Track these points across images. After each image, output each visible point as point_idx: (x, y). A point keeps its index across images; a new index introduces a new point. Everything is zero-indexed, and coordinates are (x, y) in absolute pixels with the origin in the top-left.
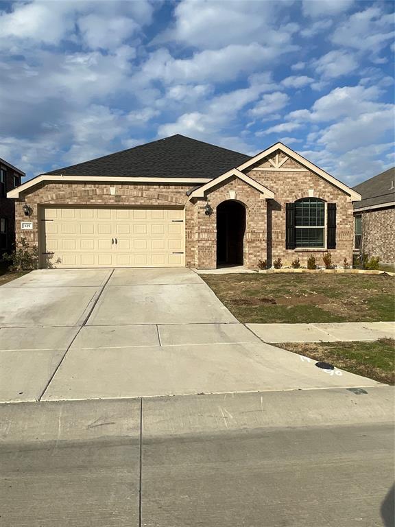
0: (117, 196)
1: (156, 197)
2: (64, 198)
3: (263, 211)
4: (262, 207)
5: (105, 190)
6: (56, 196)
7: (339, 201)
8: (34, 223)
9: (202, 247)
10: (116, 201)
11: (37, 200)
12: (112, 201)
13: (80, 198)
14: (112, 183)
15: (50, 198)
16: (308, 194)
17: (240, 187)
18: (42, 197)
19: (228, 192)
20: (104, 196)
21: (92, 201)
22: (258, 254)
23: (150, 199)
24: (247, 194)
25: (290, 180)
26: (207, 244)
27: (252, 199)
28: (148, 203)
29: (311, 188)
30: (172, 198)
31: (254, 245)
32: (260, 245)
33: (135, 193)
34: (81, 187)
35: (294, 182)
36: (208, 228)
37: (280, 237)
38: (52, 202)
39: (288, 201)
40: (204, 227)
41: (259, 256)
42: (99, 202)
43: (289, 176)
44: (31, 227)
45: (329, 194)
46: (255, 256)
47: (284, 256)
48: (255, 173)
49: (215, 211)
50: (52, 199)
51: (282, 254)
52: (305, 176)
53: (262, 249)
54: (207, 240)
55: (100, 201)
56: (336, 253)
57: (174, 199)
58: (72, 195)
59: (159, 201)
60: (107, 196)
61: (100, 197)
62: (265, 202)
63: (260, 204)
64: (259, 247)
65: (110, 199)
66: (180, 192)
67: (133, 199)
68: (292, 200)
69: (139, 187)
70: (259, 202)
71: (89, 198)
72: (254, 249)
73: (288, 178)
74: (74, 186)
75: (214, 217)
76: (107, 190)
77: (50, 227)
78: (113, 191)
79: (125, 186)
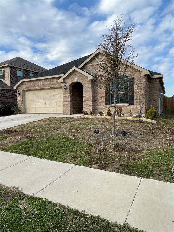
0: (43, 85)
1: (55, 84)
2: (28, 87)
3: (89, 86)
4: (89, 84)
5: (39, 83)
6: (26, 87)
7: (136, 76)
9: (65, 104)
11: (22, 89)
12: (42, 87)
13: (32, 87)
14: (41, 80)
17: (78, 75)
19: (74, 78)
21: (36, 88)
22: (88, 108)
24: (82, 78)
26: (66, 104)
27: (84, 80)
28: (53, 86)
31: (86, 103)
32: (88, 103)
33: (48, 83)
34: (33, 83)
36: (66, 96)
37: (102, 99)
38: (26, 89)
40: (65, 96)
41: (88, 109)
42: (38, 88)
44: (21, 99)
45: (129, 72)
46: (86, 109)
47: (104, 109)
48: (89, 67)
49: (69, 88)
51: (104, 107)
53: (90, 105)
54: (66, 102)
56: (134, 107)
61: (38, 86)
62: (90, 81)
63: (88, 82)
64: (88, 104)
65: (41, 86)
67: (48, 85)
69: (50, 80)
70: (88, 81)
72: (86, 105)
74: (31, 82)
75: (68, 91)
77: (27, 99)
78: (42, 83)
79: (45, 80)
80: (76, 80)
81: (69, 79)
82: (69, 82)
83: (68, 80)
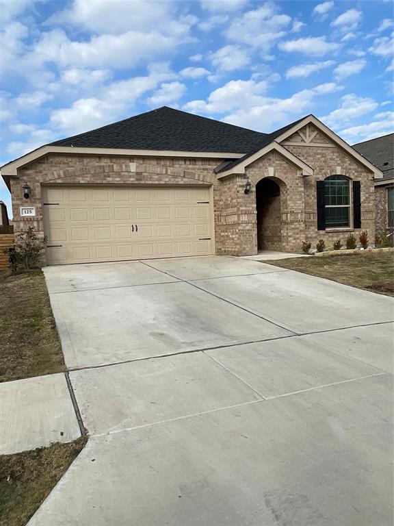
0: (137, 173)
1: (182, 175)
2: (74, 175)
3: (300, 189)
4: (299, 185)
5: (124, 166)
6: (64, 173)
7: (363, 179)
8: (37, 208)
9: (242, 230)
10: (137, 180)
11: (40, 178)
12: (132, 179)
13: (93, 175)
14: (132, 158)
15: (56, 176)
16: (336, 171)
17: (277, 162)
18: (46, 174)
19: (266, 168)
20: (123, 173)
21: (109, 179)
22: (297, 236)
23: (175, 177)
24: (285, 171)
25: (319, 156)
26: (248, 228)
27: (290, 176)
28: (173, 181)
29: (338, 165)
30: (199, 175)
31: (293, 226)
32: (298, 226)
33: (158, 170)
34: (95, 163)
35: (323, 159)
36: (248, 209)
37: (312, 218)
38: (59, 181)
39: (318, 178)
40: (243, 208)
41: (298, 238)
43: (319, 151)
44: (33, 214)
45: (354, 172)
46: (294, 239)
47: (316, 238)
49: (254, 189)
50: (59, 177)
51: (315, 235)
52: (333, 152)
53: (301, 231)
54: (247, 223)
55: (118, 179)
57: (201, 176)
58: (84, 172)
59: (184, 179)
60: (126, 173)
61: (118, 174)
62: (302, 180)
63: (297, 181)
64: (298, 228)
65: (130, 177)
66: (207, 169)
67: (156, 177)
68: (322, 178)
69: (162, 163)
70: (296, 179)
71: (105, 176)
72: (294, 231)
73: (318, 154)
74: (86, 161)
75: (253, 196)
76: (126, 166)
77: (54, 214)
78: (133, 167)
79: (148, 162)
80: (271, 172)
81: (255, 170)
82: (255, 176)
83: (251, 169)
